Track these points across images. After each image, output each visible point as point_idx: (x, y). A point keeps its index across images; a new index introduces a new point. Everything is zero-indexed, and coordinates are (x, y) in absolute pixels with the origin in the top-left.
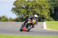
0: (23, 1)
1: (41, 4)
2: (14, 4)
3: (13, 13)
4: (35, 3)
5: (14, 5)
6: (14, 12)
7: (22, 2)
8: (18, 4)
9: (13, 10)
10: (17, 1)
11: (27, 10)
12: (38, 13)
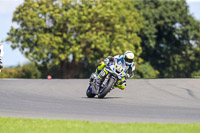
0: (47, 7)
1: (112, 17)
2: (17, 16)
3: (14, 48)
4: (89, 13)
5: (14, 20)
6: (15, 44)
7: (46, 10)
8: (32, 17)
9: (14, 38)
10: (25, 5)
11: (61, 36)
12: (98, 46)
